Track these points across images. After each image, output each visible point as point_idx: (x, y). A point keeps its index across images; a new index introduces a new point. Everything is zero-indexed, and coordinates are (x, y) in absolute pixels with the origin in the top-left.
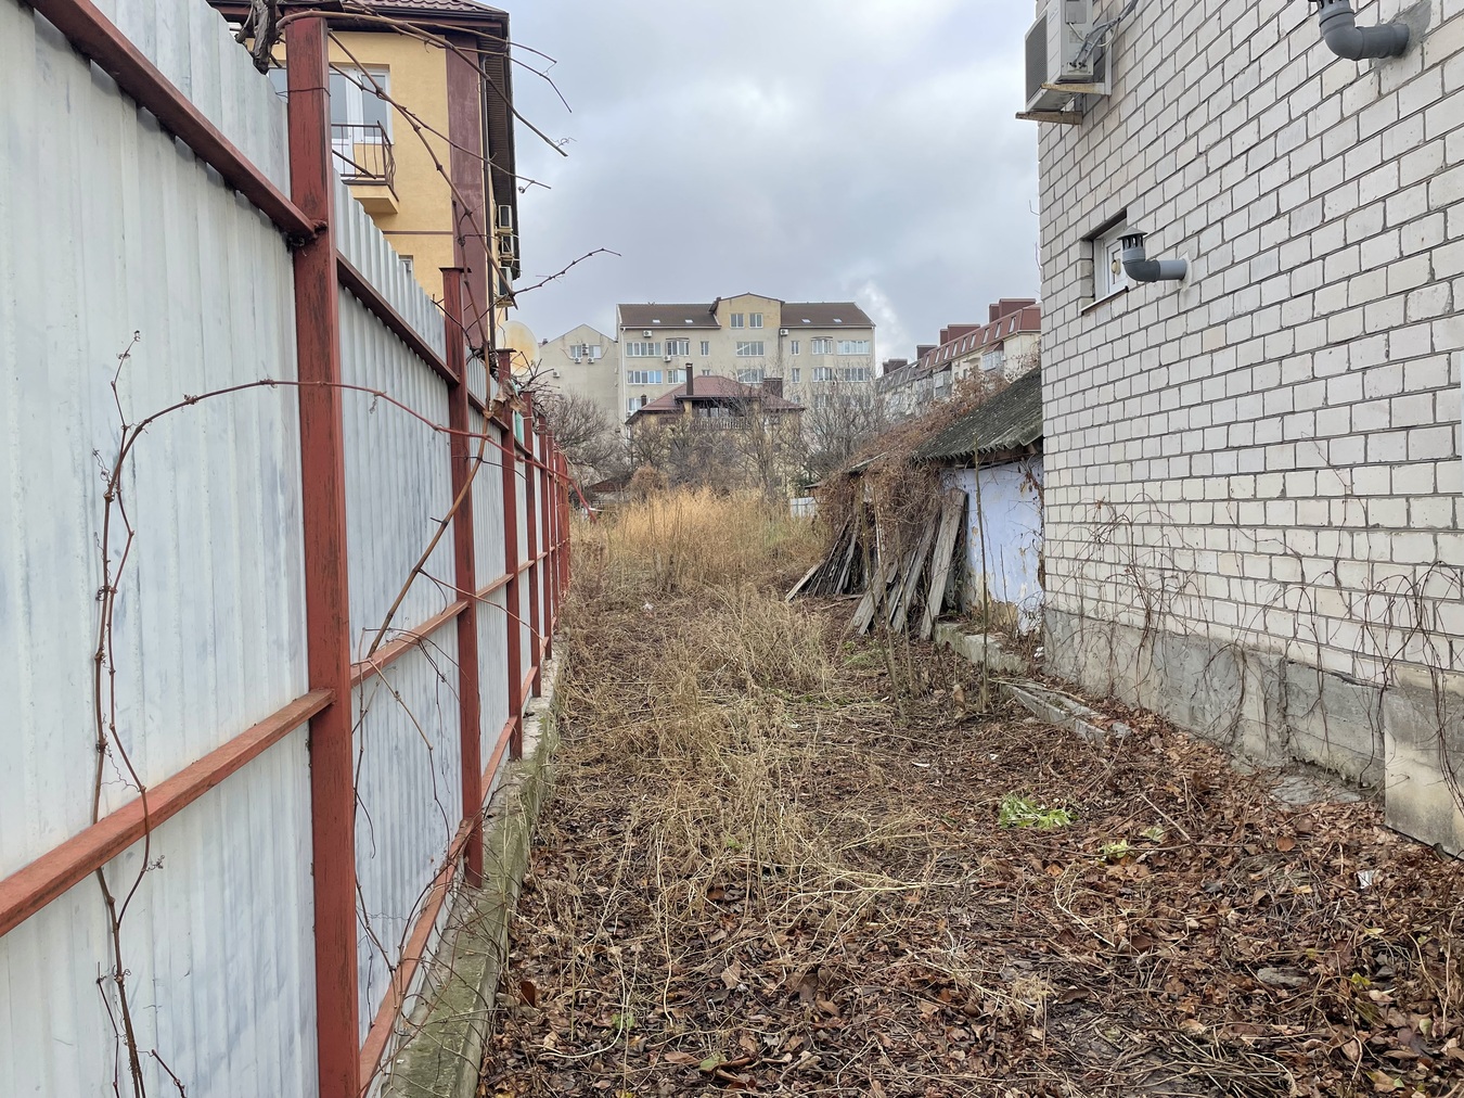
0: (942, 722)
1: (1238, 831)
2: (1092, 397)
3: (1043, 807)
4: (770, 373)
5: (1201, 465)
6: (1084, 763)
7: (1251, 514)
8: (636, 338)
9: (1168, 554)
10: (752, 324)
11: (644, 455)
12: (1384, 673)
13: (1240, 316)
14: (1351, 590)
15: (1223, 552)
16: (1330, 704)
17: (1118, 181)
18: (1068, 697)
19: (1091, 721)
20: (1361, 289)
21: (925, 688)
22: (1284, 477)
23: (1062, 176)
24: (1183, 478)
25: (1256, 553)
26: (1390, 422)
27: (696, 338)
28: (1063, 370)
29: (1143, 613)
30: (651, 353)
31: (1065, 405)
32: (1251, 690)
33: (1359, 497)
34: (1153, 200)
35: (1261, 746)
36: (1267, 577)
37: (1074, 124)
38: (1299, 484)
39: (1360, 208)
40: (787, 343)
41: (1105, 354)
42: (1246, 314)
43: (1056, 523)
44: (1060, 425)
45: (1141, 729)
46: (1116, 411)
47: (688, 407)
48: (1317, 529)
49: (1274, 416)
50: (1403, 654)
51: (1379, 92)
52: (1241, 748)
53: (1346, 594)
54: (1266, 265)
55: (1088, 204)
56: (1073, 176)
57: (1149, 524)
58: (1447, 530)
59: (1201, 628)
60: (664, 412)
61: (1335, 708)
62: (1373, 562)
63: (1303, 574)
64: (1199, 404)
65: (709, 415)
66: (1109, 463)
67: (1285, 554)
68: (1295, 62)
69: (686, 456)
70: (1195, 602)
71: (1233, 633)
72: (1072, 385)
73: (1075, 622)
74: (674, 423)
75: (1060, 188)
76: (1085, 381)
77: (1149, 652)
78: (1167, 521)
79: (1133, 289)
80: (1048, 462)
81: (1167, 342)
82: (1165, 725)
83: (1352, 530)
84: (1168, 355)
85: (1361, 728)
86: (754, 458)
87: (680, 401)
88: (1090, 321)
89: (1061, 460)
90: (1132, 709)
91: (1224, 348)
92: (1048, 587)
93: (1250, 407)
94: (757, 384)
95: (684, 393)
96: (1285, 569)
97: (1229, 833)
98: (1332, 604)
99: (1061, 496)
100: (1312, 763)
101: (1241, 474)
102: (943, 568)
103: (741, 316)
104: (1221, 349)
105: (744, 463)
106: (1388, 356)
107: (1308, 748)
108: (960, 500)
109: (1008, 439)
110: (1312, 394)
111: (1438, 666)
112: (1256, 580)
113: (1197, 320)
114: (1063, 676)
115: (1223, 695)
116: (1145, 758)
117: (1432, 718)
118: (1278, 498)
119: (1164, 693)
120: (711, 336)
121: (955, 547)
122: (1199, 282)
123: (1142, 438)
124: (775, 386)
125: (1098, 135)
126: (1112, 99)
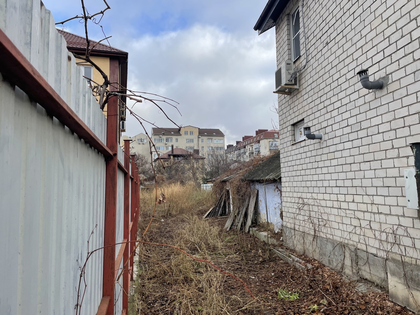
0: (256, 262)
1: (348, 302)
2: (295, 168)
3: (290, 292)
4: (196, 148)
5: (329, 190)
6: (300, 277)
7: (344, 206)
8: (157, 137)
9: (320, 214)
10: (191, 134)
11: (159, 171)
12: (386, 255)
13: (338, 151)
14: (375, 230)
15: (337, 215)
16: (371, 262)
17: (301, 111)
18: (292, 254)
19: (300, 263)
20: (373, 148)
21: (249, 250)
22: (353, 196)
23: (285, 108)
24: (324, 193)
25: (346, 217)
26: (383, 184)
27: (174, 138)
28: (287, 159)
29: (313, 231)
30: (161, 141)
31: (287, 169)
32: (347, 256)
33: (376, 204)
34: (312, 117)
35: (351, 273)
36: (350, 224)
37: (288, 95)
38: (358, 199)
39: (371, 127)
40: (200, 140)
41: (299, 156)
42: (340, 151)
43: (286, 202)
44: (286, 174)
45: (315, 266)
46: (303, 172)
47: (172, 157)
48: (364, 212)
49: (349, 179)
50: (391, 250)
51: (375, 97)
52: (345, 273)
53: (373, 231)
54: (345, 139)
55: (293, 116)
56: (288, 108)
57: (314, 205)
58: (402, 216)
59: (331, 237)
60: (165, 158)
61: (372, 264)
62: (381, 223)
63: (360, 224)
64: (327, 173)
65: (178, 159)
66: (301, 187)
67: (355, 218)
68: (351, 87)
69: (171, 171)
70: (329, 229)
71: (340, 239)
72: (290, 164)
73: (293, 231)
74: (168, 162)
75: (285, 111)
76: (293, 163)
77: (315, 242)
78: (319, 205)
79: (307, 140)
80: (283, 184)
81: (317, 155)
82: (321, 265)
83: (374, 213)
84: (318, 158)
85: (380, 270)
86: (191, 172)
87: (169, 155)
88: (294, 147)
89: (287, 184)
90: (311, 259)
91: (334, 159)
92: (284, 220)
93: (342, 176)
94: (192, 151)
95: (171, 153)
96: (355, 222)
97: (346, 302)
98: (369, 233)
99: (287, 194)
100: (366, 279)
101: (341, 194)
102: (251, 211)
103: (187, 132)
104: (333, 159)
105: (188, 174)
106: (381, 167)
107: (365, 275)
108: (256, 192)
109: (271, 177)
110: (360, 174)
111: (402, 254)
112: (347, 224)
113: (326, 150)
114: (289, 247)
115: (338, 257)
116: (317, 276)
117: (402, 269)
118: (352, 202)
119: (321, 255)
120: (178, 137)
121: (255, 206)
122: (326, 141)
123: (311, 181)
124: (197, 152)
125: (295, 98)
126: (299, 90)
